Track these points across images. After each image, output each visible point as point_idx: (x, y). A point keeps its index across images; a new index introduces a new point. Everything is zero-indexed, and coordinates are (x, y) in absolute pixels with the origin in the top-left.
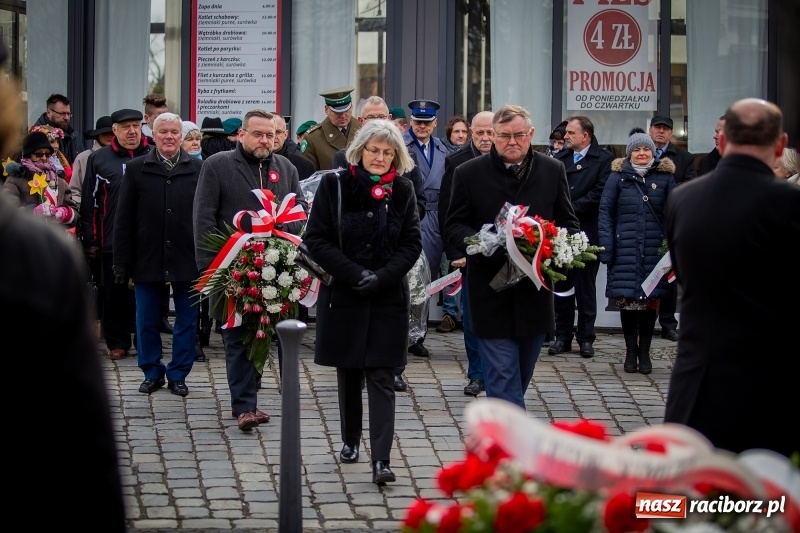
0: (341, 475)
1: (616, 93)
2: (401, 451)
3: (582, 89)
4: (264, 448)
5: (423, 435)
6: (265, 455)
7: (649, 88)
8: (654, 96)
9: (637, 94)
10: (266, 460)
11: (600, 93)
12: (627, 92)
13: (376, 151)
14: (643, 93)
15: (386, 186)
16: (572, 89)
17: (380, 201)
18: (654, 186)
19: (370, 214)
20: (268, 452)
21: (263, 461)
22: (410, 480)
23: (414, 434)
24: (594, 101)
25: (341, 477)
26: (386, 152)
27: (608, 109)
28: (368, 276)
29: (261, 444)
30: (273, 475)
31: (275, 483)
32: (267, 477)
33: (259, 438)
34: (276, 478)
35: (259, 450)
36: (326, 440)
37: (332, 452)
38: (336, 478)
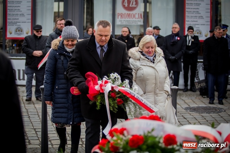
1: (131, 19)
3: (121, 18)
6: (33, 126)
7: (141, 18)
8: (142, 20)
9: (137, 20)
11: (126, 19)
12: (134, 19)
14: (139, 20)
16: (118, 18)
21: (32, 128)
24: (124, 22)
27: (129, 24)
29: (31, 123)
30: (36, 132)
31: (37, 134)
32: (34, 132)
33: (30, 121)
34: (37, 132)
35: (31, 125)
36: (50, 121)
37: (53, 125)
38: (55, 132)
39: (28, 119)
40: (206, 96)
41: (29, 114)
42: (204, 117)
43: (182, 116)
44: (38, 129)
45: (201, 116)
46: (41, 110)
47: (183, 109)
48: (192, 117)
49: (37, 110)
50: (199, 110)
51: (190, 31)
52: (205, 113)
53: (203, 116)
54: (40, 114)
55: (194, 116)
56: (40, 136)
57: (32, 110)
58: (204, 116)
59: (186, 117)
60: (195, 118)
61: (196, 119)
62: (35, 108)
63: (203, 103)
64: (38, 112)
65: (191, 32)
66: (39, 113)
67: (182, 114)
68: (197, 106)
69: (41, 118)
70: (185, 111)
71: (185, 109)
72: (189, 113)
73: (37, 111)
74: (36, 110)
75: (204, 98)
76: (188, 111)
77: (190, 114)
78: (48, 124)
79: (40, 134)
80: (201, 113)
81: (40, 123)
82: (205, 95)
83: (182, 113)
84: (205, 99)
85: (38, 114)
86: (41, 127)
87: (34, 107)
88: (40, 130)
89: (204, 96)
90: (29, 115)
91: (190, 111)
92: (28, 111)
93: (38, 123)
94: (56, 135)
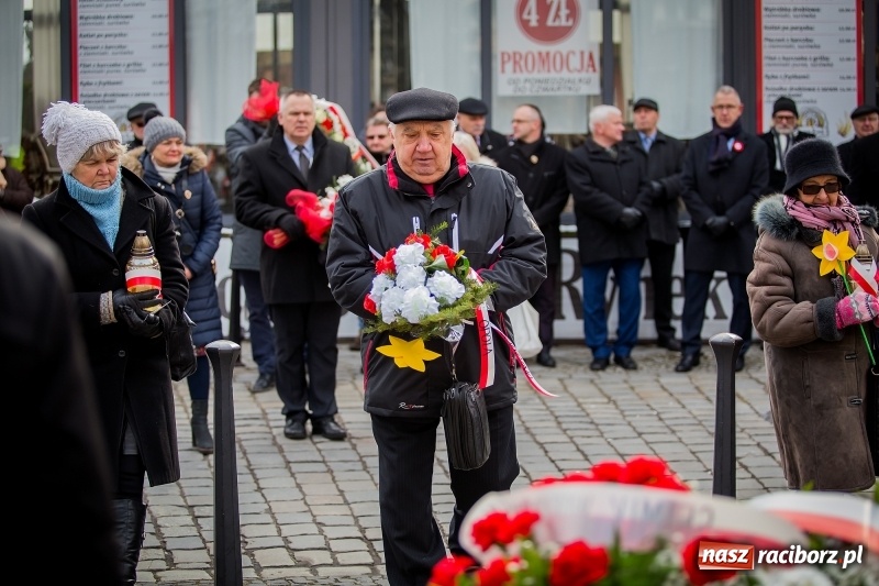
0: (273, 515)
1: (553, 75)
2: (337, 486)
3: (515, 71)
4: (181, 488)
6: (183, 495)
7: (591, 69)
8: (595, 77)
9: (576, 76)
10: (185, 501)
11: (536, 75)
12: (565, 74)
14: (584, 75)
16: (503, 71)
20: (186, 491)
21: (182, 502)
22: (352, 518)
23: (349, 466)
24: (528, 85)
25: (273, 517)
27: (546, 93)
30: (195, 518)
31: (199, 527)
32: (189, 520)
34: (200, 521)
35: (175, 491)
36: (250, 476)
37: (259, 489)
38: (268, 518)
44: (202, 509)
47: (760, 416)
51: (782, 117)
56: (210, 535)
59: (770, 450)
65: (784, 121)
67: (758, 439)
69: (212, 463)
70: (768, 424)
71: (767, 419)
78: (240, 488)
79: (209, 526)
81: (211, 483)
83: (757, 435)
86: (211, 500)
88: (211, 511)
93: (204, 482)
94: (272, 530)
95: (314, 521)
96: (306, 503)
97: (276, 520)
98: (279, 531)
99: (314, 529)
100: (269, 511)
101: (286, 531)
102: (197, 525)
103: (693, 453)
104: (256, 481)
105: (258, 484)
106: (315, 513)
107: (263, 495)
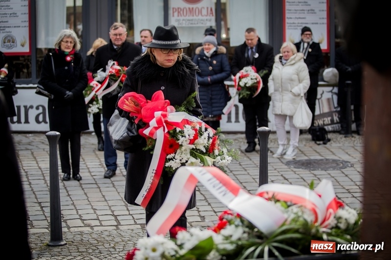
0: (75, 206)
1: (195, 17)
2: (102, 194)
3: (178, 16)
4: (35, 195)
5: (111, 185)
6: (36, 198)
7: (211, 15)
8: (213, 18)
9: (205, 18)
10: (37, 200)
11: (187, 17)
12: (200, 17)
13: (67, 42)
14: (208, 17)
15: (71, 56)
16: (173, 16)
17: (70, 62)
18: (215, 62)
19: (66, 68)
20: (38, 196)
21: (36, 201)
22: (108, 207)
23: (107, 185)
24: (184, 22)
25: (75, 207)
26: (71, 42)
27: (192, 25)
28: (69, 93)
29: (34, 193)
30: (42, 207)
31: (43, 211)
32: (39, 208)
33: (32, 190)
34: (44, 208)
35: (33, 196)
36: (65, 190)
37: (69, 195)
38: (72, 207)
39: (29, 186)
40: (321, 142)
41: (30, 178)
42: (318, 176)
43: (282, 175)
44: (45, 204)
45: (313, 175)
46: (49, 172)
47: (283, 163)
48: (298, 177)
49: (42, 171)
50: (309, 166)
52: (318, 170)
53: (315, 175)
54: (48, 178)
55: (302, 176)
56: (48, 214)
57: (34, 173)
58: (317, 174)
59: (287, 178)
60: (302, 178)
61: (304, 179)
62: (40, 168)
63: (317, 154)
64: (45, 175)
65: (308, 36)
66: (46, 177)
67: (282, 173)
68: (306, 158)
69: (49, 185)
70: (286, 167)
71: (286, 165)
72: (292, 171)
73: (43, 174)
74: (41, 173)
75: (319, 144)
76: (292, 166)
77: (295, 172)
78: (61, 195)
79: (48, 210)
80: (313, 170)
81: (48, 193)
82: (319, 140)
83: (281, 171)
84: (320, 146)
85: (44, 179)
86: (49, 200)
87: (38, 168)
88: (49, 204)
89: (318, 142)
90: (30, 181)
91: (295, 168)
92: (28, 173)
93: (45, 193)
94: (74, 212)
95: (92, 208)
96: (88, 201)
97: (76, 208)
98: (77, 212)
99: (92, 211)
100: (73, 204)
101: (80, 212)
102: (43, 210)
103: (254, 179)
104: (67, 192)
105: (68, 193)
106: (92, 205)
107: (70, 198)
